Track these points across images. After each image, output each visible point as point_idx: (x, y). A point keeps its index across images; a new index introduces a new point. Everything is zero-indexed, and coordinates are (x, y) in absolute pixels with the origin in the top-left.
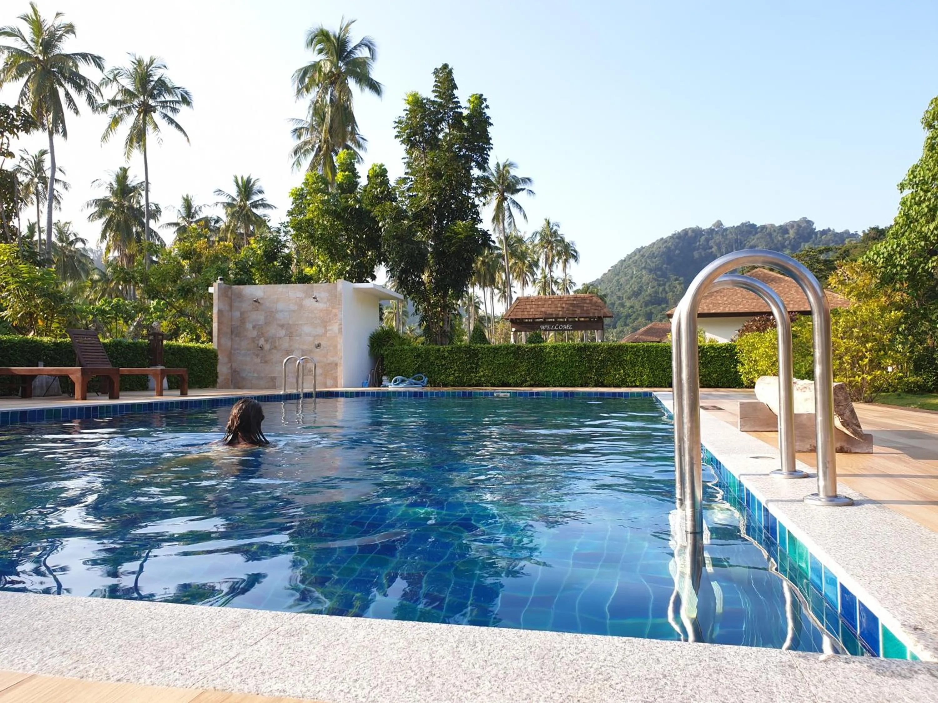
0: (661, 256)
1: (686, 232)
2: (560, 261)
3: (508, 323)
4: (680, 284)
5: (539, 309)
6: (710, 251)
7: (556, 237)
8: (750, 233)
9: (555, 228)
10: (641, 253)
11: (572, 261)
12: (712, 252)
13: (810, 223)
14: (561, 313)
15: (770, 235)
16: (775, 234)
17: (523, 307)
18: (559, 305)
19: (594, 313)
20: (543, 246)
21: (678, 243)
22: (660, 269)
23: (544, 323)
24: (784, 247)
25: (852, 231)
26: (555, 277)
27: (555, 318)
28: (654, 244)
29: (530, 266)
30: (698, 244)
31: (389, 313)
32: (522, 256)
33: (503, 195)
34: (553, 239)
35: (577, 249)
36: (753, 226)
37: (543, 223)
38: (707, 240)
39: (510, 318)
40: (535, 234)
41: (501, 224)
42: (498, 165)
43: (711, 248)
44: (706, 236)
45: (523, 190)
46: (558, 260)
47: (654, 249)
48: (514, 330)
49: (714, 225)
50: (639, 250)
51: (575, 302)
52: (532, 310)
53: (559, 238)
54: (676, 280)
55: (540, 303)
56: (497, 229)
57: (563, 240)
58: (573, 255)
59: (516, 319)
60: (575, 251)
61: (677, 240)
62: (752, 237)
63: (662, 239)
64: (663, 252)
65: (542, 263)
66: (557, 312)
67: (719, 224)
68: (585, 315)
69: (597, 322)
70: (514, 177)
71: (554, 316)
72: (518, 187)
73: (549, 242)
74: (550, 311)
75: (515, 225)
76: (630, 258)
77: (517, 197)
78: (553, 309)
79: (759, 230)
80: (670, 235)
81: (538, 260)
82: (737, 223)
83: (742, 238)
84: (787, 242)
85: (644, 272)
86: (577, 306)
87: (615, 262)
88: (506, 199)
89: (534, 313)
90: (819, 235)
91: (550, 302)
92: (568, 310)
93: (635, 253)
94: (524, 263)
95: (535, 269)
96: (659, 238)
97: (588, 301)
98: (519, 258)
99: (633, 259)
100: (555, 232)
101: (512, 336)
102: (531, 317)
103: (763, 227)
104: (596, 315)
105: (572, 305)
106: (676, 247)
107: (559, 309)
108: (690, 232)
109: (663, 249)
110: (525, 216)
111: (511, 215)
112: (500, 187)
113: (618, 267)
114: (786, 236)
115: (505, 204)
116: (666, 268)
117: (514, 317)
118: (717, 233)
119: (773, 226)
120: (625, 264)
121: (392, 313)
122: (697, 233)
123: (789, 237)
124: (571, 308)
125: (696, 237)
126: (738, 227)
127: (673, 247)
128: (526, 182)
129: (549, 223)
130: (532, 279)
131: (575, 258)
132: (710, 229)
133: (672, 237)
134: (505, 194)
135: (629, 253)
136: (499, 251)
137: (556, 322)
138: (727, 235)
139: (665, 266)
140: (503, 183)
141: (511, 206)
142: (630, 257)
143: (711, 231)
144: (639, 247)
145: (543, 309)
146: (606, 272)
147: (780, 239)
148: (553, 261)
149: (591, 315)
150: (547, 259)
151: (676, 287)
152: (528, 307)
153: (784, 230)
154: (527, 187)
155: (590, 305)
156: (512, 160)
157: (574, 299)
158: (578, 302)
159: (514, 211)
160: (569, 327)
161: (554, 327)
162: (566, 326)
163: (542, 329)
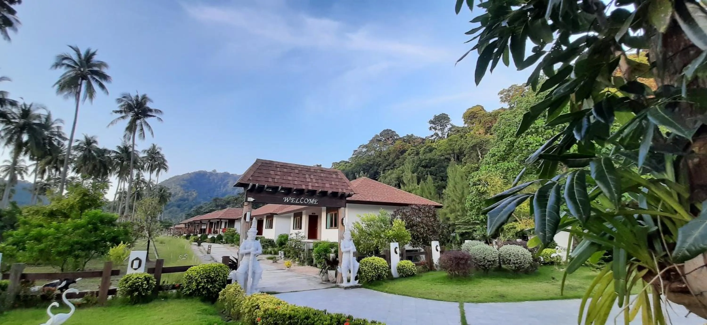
5: (285, 178)
12: (211, 182)
18: (307, 176)
23: (288, 194)
30: (205, 178)
33: (137, 115)
41: (133, 133)
42: (137, 96)
43: (211, 180)
44: (208, 175)
45: (154, 116)
48: (251, 199)
49: (212, 171)
51: (322, 175)
52: (278, 177)
54: (194, 191)
66: (306, 183)
70: (148, 107)
71: (304, 187)
72: (150, 114)
75: (143, 136)
82: (222, 172)
88: (139, 118)
89: (280, 181)
91: (297, 171)
100: (158, 152)
102: (277, 185)
110: (152, 133)
111: (142, 129)
112: (136, 110)
115: (138, 122)
116: (189, 186)
117: (255, 183)
118: (213, 174)
125: (204, 175)
128: (157, 113)
134: (139, 116)
138: (218, 176)
140: (139, 108)
141: (143, 124)
152: (272, 172)
154: (157, 115)
155: (337, 180)
156: (149, 96)
157: (321, 171)
158: (325, 175)
159: (145, 128)
160: (314, 202)
161: (299, 201)
162: (312, 200)
163: (285, 201)
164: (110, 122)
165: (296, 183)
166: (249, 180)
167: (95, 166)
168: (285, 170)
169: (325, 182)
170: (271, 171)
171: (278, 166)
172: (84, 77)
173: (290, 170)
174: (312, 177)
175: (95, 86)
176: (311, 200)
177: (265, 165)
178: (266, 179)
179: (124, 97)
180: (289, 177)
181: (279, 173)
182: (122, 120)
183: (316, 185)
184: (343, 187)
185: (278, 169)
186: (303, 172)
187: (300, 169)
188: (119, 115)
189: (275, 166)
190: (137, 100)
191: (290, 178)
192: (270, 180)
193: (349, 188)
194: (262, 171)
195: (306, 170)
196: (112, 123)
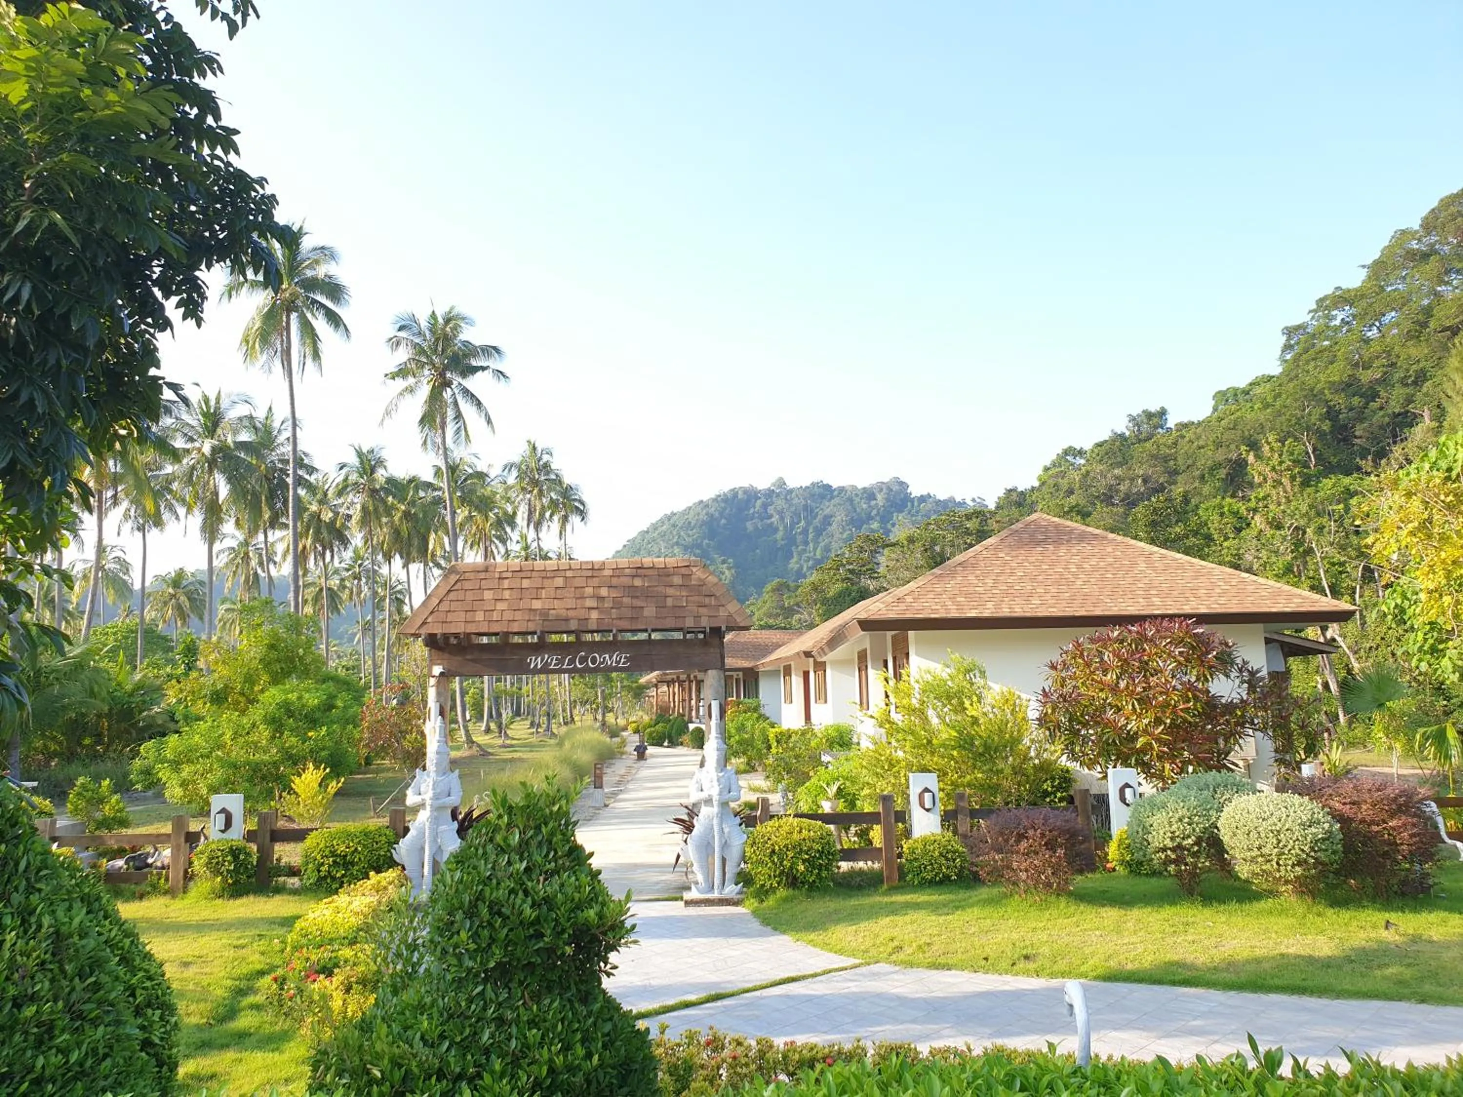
0: (701, 526)
1: (734, 492)
2: (556, 518)
3: (419, 649)
4: (729, 568)
5: (523, 604)
6: (769, 521)
7: (547, 473)
8: (822, 497)
9: (546, 458)
10: (672, 521)
11: (575, 519)
12: (772, 523)
13: (903, 485)
14: (594, 615)
15: (851, 500)
16: (858, 500)
17: (470, 596)
18: (589, 591)
19: (697, 617)
20: (523, 489)
21: (725, 509)
22: (699, 546)
23: (540, 647)
24: (870, 518)
25: (958, 499)
26: (545, 549)
27: (578, 633)
28: (690, 508)
29: (499, 524)
30: (752, 511)
31: (227, 610)
32: (484, 505)
33: (442, 375)
34: (543, 478)
35: (585, 498)
36: (828, 487)
37: (525, 448)
38: (765, 506)
39: (424, 631)
40: (509, 467)
41: (440, 431)
42: (433, 315)
43: (771, 516)
44: (763, 499)
45: (484, 369)
46: (551, 516)
47: (690, 516)
48: (437, 670)
49: (774, 485)
50: (669, 518)
51: (638, 582)
52: (501, 606)
53: (553, 477)
54: (724, 562)
55: (526, 583)
56: (429, 442)
57: (559, 481)
58: (577, 508)
59: (446, 636)
60: (583, 503)
61: (723, 505)
62: (827, 504)
63: (702, 502)
64: (703, 521)
65: (521, 519)
66: (582, 614)
67: (781, 483)
68: (670, 623)
69: (705, 643)
70: (466, 343)
71: (573, 625)
72: (474, 363)
73: (535, 483)
74: (559, 608)
75: (467, 435)
76: (656, 529)
77: (474, 383)
78: (571, 603)
79: (836, 493)
80: (713, 496)
81: (515, 513)
82: (806, 483)
83: (813, 504)
84: (874, 512)
85: (676, 550)
86: (646, 594)
87: (632, 534)
88: (449, 384)
89: (508, 616)
90: (916, 504)
91: (559, 582)
92: (617, 604)
93: (662, 521)
94: (487, 517)
95: (508, 529)
96: (697, 500)
97: (677, 580)
98: (477, 508)
99: (660, 529)
100: (546, 465)
101: (432, 693)
102: (495, 628)
103: (842, 489)
104: (705, 623)
105: (631, 590)
106: (721, 514)
107: (590, 603)
108: (740, 495)
109: (703, 517)
110: (489, 421)
111: (459, 416)
112: (436, 360)
113: (637, 541)
114: (873, 503)
115: (447, 394)
116: (708, 545)
117: (438, 630)
118: (778, 495)
119: (854, 488)
120: (650, 535)
121: (233, 610)
122: (751, 495)
123: (877, 504)
124: (626, 600)
125: (748, 501)
126: (807, 487)
127: (717, 515)
128: (489, 355)
129: (534, 448)
130: (502, 550)
131: (582, 513)
132: (769, 489)
133: (715, 500)
134: (448, 375)
135: (654, 521)
136: (436, 493)
137: (579, 644)
138: (792, 499)
139: (706, 541)
140: (443, 350)
141: (460, 398)
142: (655, 527)
143: (770, 493)
144: (669, 513)
145: (537, 605)
146: (620, 548)
147: (865, 506)
148: (542, 515)
149: (689, 623)
150: (531, 513)
151: (723, 573)
152: (488, 595)
153: (869, 494)
154: (493, 363)
155: (685, 591)
156: (461, 309)
159: (467, 408)
160: (618, 662)
161: (572, 661)
162: (610, 658)
163: (532, 666)
164: (383, 411)
165: (552, 615)
166: (424, 622)
167: (396, 533)
169: (641, 602)
170: (485, 592)
171: (504, 575)
172: (290, 306)
174: (604, 591)
175: (320, 324)
176: (607, 656)
178: (468, 617)
179: (401, 329)
180: (534, 601)
181: (507, 594)
182: (408, 396)
183: (614, 614)
185: (506, 584)
186: (578, 582)
188: (400, 384)
189: (497, 575)
190: (433, 329)
192: (479, 616)
194: (461, 595)
196: (388, 413)
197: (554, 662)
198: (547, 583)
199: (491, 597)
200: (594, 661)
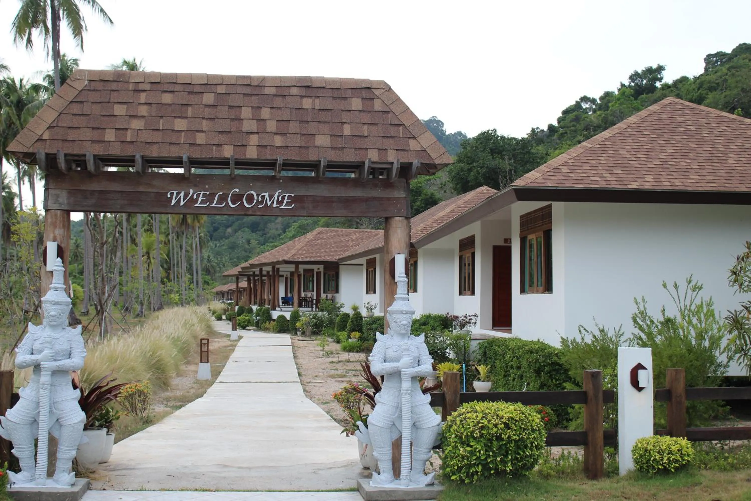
5: (163, 124)
14: (254, 141)
17: (97, 110)
18: (247, 111)
19: (382, 150)
23: (185, 180)
51: (307, 103)
52: (136, 124)
66: (239, 139)
86: (317, 119)
89: (146, 136)
91: (208, 99)
97: (356, 104)
104: (392, 157)
105: (299, 113)
107: (248, 126)
124: (293, 125)
152: (119, 110)
155: (366, 118)
157: (303, 92)
158: (318, 104)
160: (281, 203)
161: (223, 199)
162: (271, 197)
163: (173, 202)
165: (200, 139)
166: (40, 140)
168: (167, 98)
169: (311, 128)
170: (116, 107)
171: (141, 87)
173: (183, 98)
174: (265, 113)
176: (267, 195)
177: (99, 86)
178: (96, 135)
180: (177, 121)
181: (143, 111)
183: (278, 141)
184: (388, 143)
185: (143, 98)
186: (235, 100)
187: (221, 90)
189: (131, 87)
191: (180, 124)
192: (110, 135)
193: (413, 144)
194: (86, 109)
195: (247, 90)
197: (200, 199)
198: (194, 99)
199: (123, 113)
200: (250, 199)
